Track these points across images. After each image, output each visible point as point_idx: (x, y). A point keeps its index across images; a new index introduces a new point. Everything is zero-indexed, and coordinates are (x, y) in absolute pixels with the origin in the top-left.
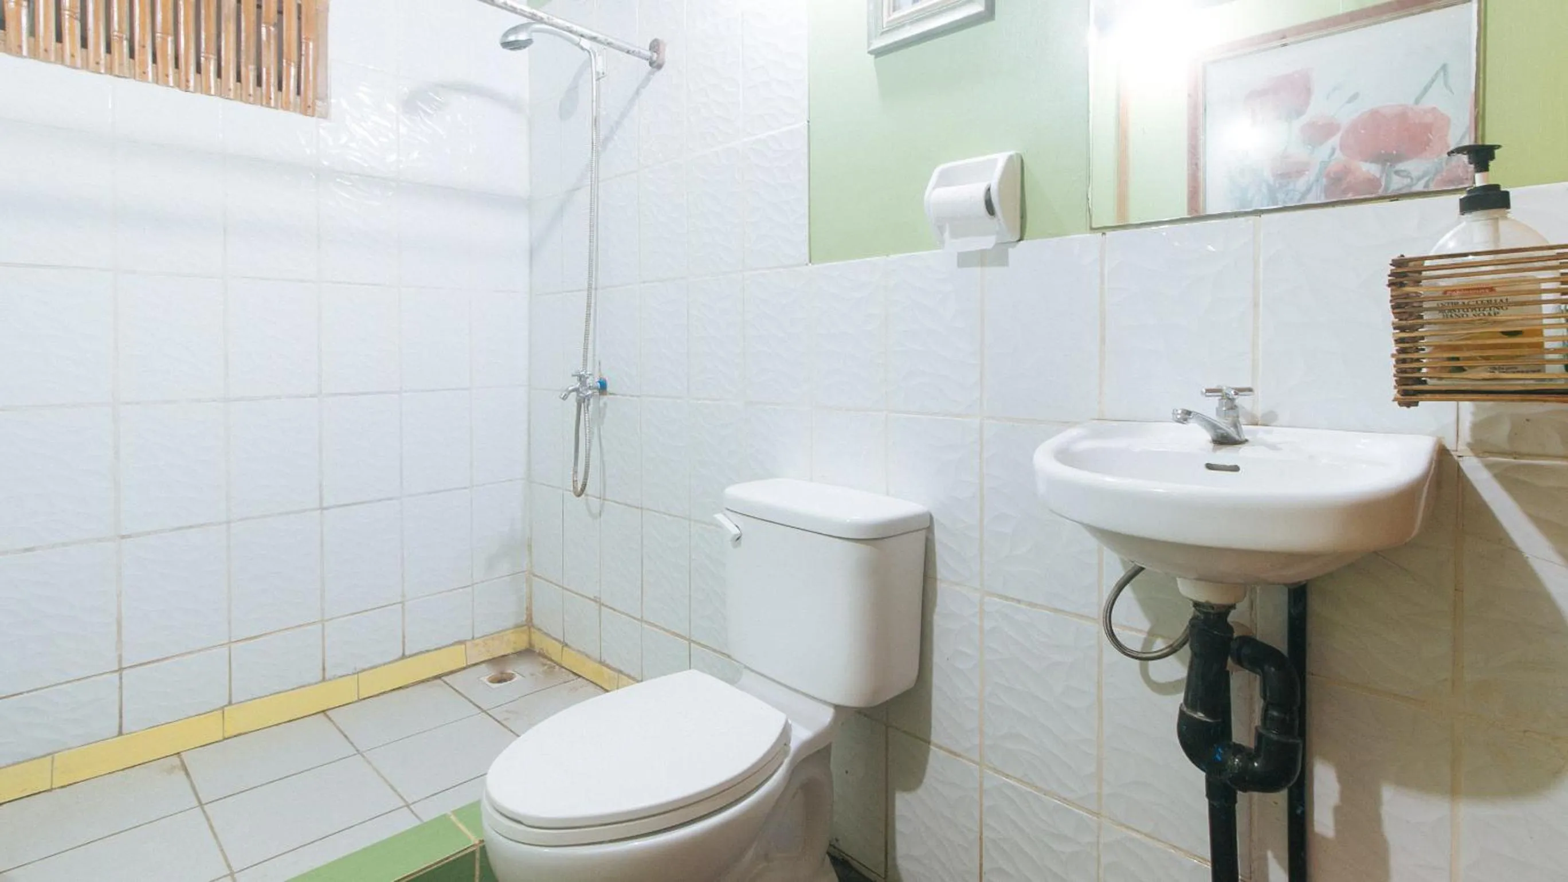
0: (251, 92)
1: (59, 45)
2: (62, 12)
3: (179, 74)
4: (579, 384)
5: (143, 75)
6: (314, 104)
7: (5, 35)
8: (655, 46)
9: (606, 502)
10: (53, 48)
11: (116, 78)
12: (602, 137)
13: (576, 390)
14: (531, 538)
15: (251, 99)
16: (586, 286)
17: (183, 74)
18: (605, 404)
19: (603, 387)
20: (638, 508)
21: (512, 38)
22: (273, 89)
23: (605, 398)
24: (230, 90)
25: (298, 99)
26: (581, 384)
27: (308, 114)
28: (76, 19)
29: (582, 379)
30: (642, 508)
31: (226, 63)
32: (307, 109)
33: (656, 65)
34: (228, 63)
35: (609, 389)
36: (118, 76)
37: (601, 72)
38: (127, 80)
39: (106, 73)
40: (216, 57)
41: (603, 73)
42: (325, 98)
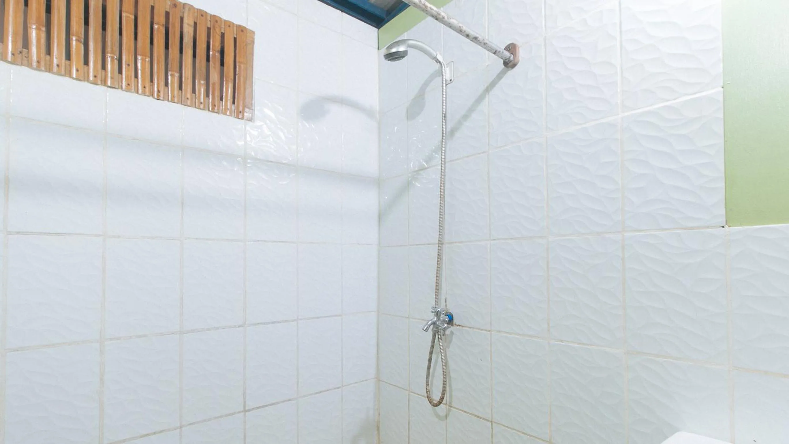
0: (202, 101)
1: (68, 62)
2: (71, 36)
3: (153, 86)
4: (436, 318)
5: (128, 86)
6: (244, 110)
7: (28, 52)
8: (511, 48)
9: (452, 409)
10: (63, 64)
11: (109, 89)
12: (448, 130)
13: (434, 323)
14: (379, 422)
15: (202, 106)
16: (437, 241)
17: (156, 86)
18: (452, 333)
19: (451, 321)
20: (488, 420)
21: (394, 50)
22: (217, 99)
23: (452, 328)
24: (188, 99)
25: (233, 107)
26: (437, 318)
27: (240, 118)
28: (81, 42)
29: (438, 314)
30: (491, 422)
31: (185, 79)
32: (239, 114)
33: (509, 64)
34: (187, 78)
35: (455, 321)
36: (110, 87)
37: (449, 79)
38: (116, 90)
39: (101, 84)
40: (179, 74)
41: (451, 80)
42: (251, 108)
